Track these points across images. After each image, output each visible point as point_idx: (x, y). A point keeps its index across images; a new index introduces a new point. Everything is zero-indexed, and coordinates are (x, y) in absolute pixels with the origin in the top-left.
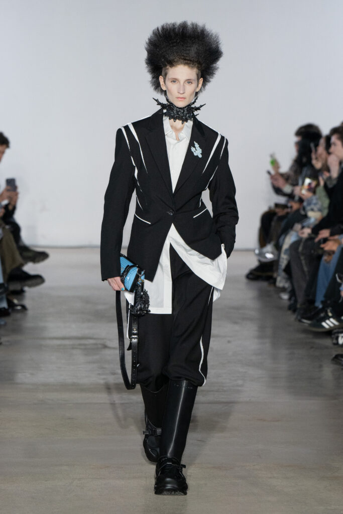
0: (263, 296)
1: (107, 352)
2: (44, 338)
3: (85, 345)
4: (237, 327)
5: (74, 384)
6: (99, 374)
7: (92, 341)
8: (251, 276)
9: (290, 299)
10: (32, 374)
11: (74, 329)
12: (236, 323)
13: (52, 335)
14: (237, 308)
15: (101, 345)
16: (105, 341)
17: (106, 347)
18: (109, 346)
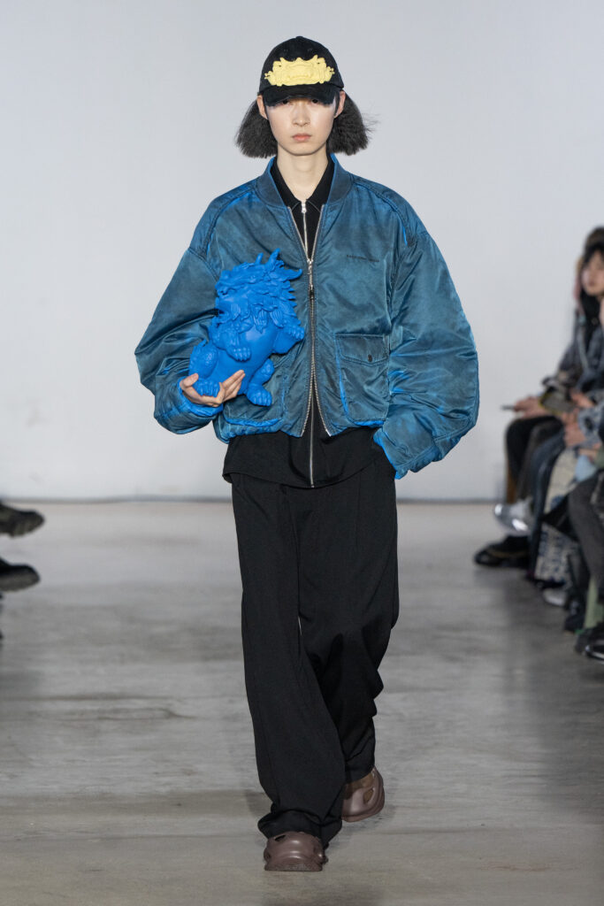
0: (513, 599)
1: (174, 725)
2: (38, 699)
3: (127, 711)
4: (455, 669)
5: (103, 796)
6: (156, 773)
7: (141, 704)
8: (485, 558)
9: (567, 607)
10: (12, 776)
11: (101, 678)
12: (452, 659)
13: (53, 691)
14: (456, 629)
15: (162, 712)
16: (170, 701)
17: (171, 715)
18: (179, 712)
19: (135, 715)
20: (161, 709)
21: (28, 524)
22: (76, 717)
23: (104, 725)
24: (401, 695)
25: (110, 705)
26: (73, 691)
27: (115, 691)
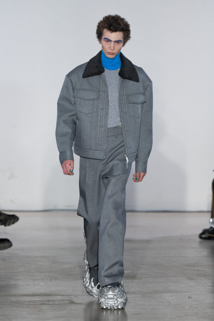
1: (74, 307)
2: (15, 296)
3: (54, 301)
4: (192, 283)
7: (60, 298)
8: (204, 236)
11: (41, 287)
12: (191, 279)
14: (193, 266)
15: (69, 301)
16: (71, 297)
17: (72, 302)
18: (75, 301)
19: (57, 303)
20: (68, 300)
21: (12, 221)
22: (32, 303)
23: (44, 307)
24: (169, 294)
25: (46, 298)
26: (30, 293)
27: (48, 292)
